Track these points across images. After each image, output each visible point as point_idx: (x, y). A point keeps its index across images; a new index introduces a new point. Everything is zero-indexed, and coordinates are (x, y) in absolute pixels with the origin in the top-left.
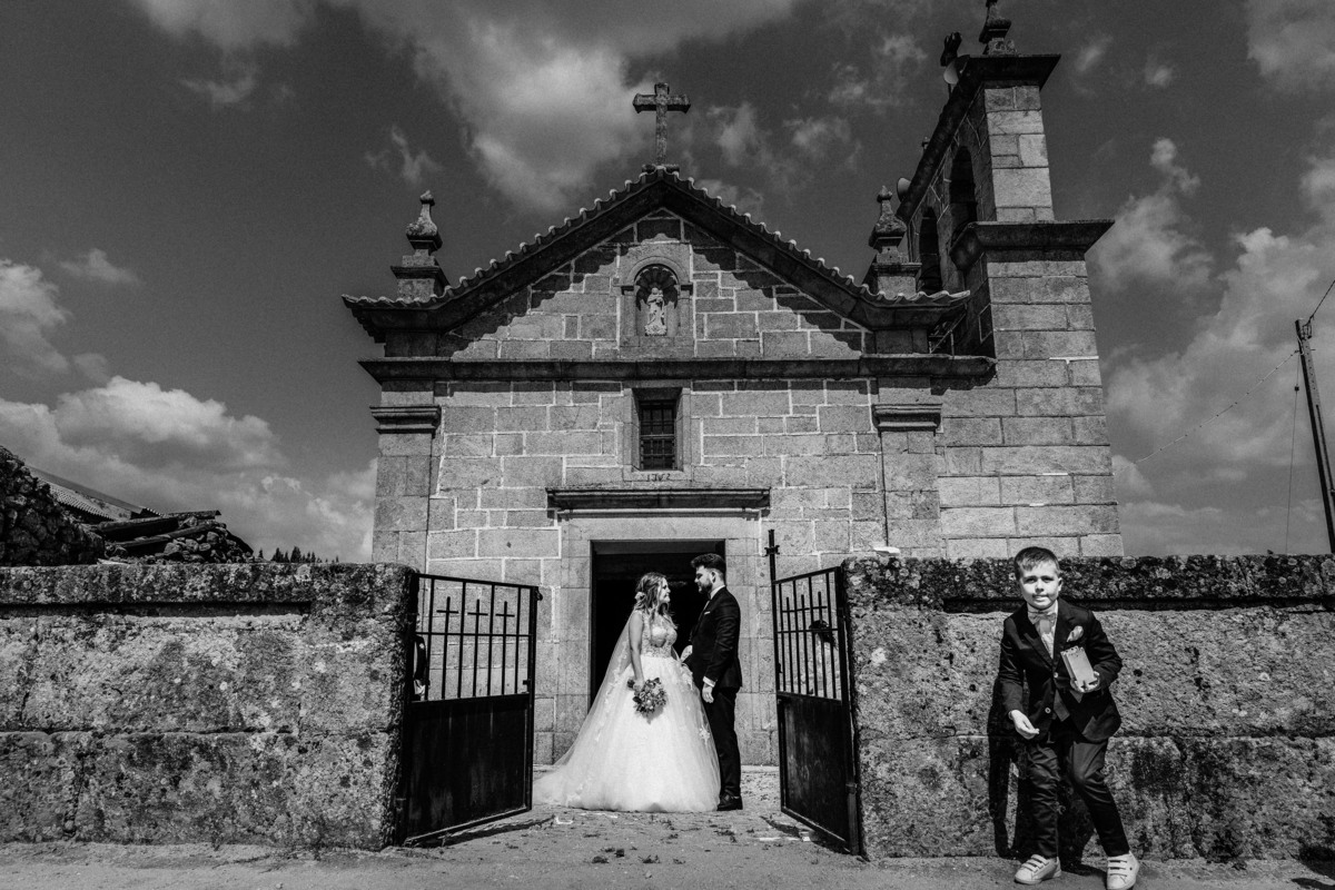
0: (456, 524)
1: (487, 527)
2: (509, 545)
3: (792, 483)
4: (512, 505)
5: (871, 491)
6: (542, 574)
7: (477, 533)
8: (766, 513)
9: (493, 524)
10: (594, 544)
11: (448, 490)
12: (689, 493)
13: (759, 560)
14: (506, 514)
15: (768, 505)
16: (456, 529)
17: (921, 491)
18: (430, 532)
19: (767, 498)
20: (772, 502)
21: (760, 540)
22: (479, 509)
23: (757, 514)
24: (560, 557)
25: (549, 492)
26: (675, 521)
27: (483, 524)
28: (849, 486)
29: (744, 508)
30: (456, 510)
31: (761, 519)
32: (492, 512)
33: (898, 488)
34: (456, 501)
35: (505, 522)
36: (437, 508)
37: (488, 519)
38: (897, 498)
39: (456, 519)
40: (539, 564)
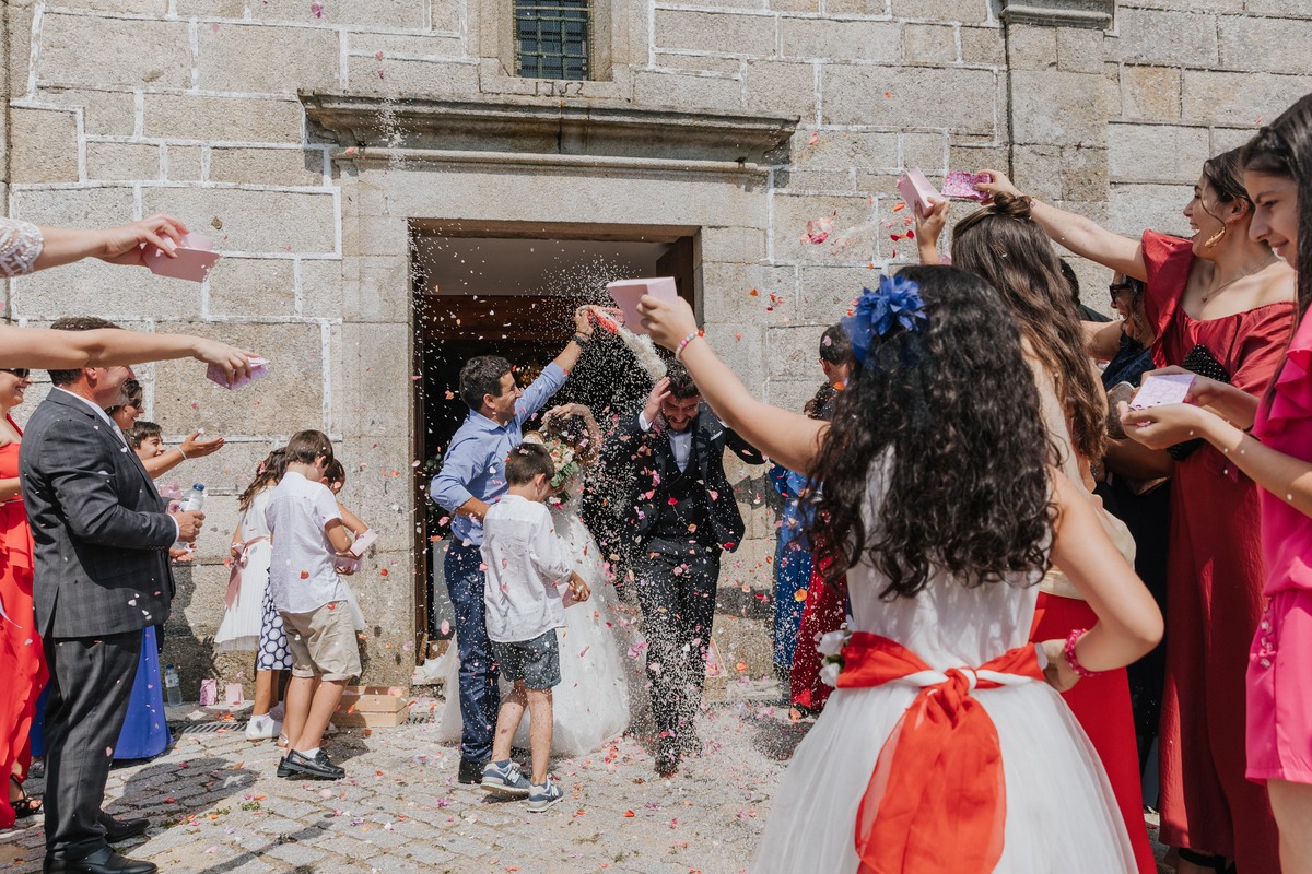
0: (82, 170)
1: (162, 181)
2: (217, 224)
3: (834, 118)
4: (222, 134)
5: (985, 143)
6: (298, 290)
7: (138, 193)
8: (782, 179)
9: (175, 173)
10: (421, 229)
11: (58, 88)
12: (628, 119)
13: (767, 274)
14: (207, 153)
15: (787, 161)
16: (83, 182)
17: (1079, 147)
18: (15, 186)
19: (784, 142)
20: (794, 156)
21: (770, 232)
22: (138, 137)
23: (764, 176)
24: (338, 255)
25: (305, 100)
26: (596, 185)
27: (151, 175)
28: (945, 130)
29: (741, 160)
30: (82, 139)
31: (772, 191)
32: (172, 147)
33: (1037, 137)
34: (79, 117)
35: (206, 171)
36: (33, 130)
37: (164, 162)
38: (1033, 158)
39: (81, 160)
40: (291, 269)
